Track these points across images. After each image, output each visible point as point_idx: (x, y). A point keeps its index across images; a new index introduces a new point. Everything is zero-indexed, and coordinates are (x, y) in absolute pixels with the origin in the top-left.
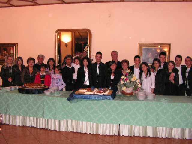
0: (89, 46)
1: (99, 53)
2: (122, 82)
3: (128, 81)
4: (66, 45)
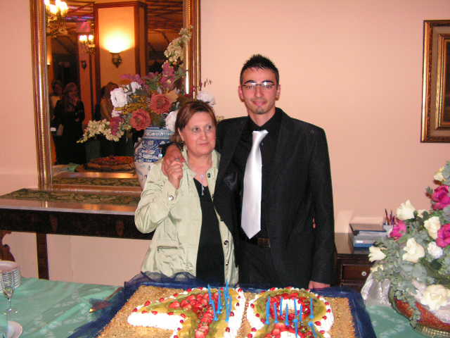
1: (258, 62)
4: (116, 61)
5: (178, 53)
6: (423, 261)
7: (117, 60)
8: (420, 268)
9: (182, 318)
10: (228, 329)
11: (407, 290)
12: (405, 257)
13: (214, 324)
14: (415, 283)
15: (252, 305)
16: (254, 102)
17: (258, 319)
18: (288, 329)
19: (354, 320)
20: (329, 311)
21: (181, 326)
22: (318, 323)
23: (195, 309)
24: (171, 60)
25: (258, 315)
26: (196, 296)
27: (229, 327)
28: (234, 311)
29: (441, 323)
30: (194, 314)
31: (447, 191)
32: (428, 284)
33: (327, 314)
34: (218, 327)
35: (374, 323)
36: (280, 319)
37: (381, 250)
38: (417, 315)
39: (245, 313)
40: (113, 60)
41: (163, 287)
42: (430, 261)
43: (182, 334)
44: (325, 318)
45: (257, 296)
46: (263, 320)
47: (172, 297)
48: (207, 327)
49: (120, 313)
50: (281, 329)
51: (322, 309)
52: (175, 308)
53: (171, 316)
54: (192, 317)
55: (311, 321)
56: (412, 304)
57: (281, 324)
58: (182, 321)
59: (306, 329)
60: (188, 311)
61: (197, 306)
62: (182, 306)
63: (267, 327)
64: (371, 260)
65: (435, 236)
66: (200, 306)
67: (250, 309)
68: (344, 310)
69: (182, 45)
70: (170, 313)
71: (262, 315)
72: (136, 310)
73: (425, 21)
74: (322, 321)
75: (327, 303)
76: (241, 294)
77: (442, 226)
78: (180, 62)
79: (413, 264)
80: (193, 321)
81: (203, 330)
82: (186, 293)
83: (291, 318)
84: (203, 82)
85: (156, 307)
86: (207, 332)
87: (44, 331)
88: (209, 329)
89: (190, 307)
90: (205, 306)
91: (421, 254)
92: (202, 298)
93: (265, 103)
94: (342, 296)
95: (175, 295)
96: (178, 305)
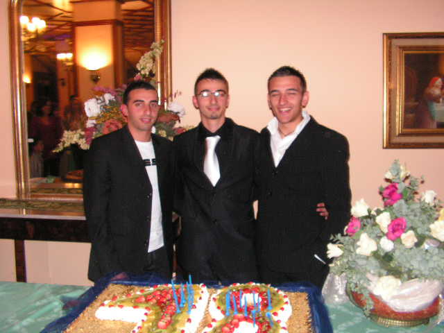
0: (158, 52)
2: (366, 245)
3: (408, 238)
4: (94, 78)
5: (149, 66)
6: (375, 254)
7: (95, 76)
8: (374, 262)
9: (146, 311)
10: (189, 320)
11: (361, 282)
12: (358, 251)
13: (177, 315)
14: (369, 276)
15: (214, 299)
16: (209, 109)
17: (219, 311)
18: (246, 319)
19: (312, 312)
20: (287, 303)
21: (145, 318)
22: (275, 314)
23: (159, 303)
24: (143, 72)
25: (219, 308)
26: (161, 291)
27: (191, 317)
28: (196, 305)
29: (393, 312)
30: (158, 308)
31: (396, 188)
32: (380, 275)
33: (285, 306)
34: (180, 319)
35: (332, 317)
36: (240, 310)
37: (339, 247)
38: (370, 305)
39: (208, 307)
40: (92, 76)
41: (131, 285)
42: (382, 254)
43: (146, 325)
44: (282, 309)
45: (219, 291)
46: (224, 312)
47: (138, 293)
48: (169, 318)
49: (89, 309)
50: (240, 320)
51: (280, 301)
52: (141, 302)
53: (136, 309)
54: (156, 310)
55: (269, 312)
56: (366, 295)
57: (240, 315)
58: (146, 314)
59: (264, 319)
60: (153, 305)
61: (161, 300)
62: (147, 301)
63: (227, 318)
64: (330, 256)
65: (386, 231)
66: (164, 300)
67: (212, 302)
68: (302, 303)
69: (154, 59)
70: (135, 307)
71: (222, 307)
72: (103, 305)
73: (384, 34)
74: (280, 312)
75: (285, 296)
76: (205, 289)
77: (392, 221)
78: (152, 74)
79: (367, 258)
80: (157, 314)
81: (166, 321)
82: (152, 289)
83: (249, 309)
84: (173, 93)
85: (123, 301)
86: (169, 323)
87: (17, 328)
88: (171, 320)
89: (155, 301)
90: (169, 300)
91: (374, 248)
92: (167, 293)
93: (218, 109)
94: (302, 291)
95: (142, 291)
96: (144, 299)
